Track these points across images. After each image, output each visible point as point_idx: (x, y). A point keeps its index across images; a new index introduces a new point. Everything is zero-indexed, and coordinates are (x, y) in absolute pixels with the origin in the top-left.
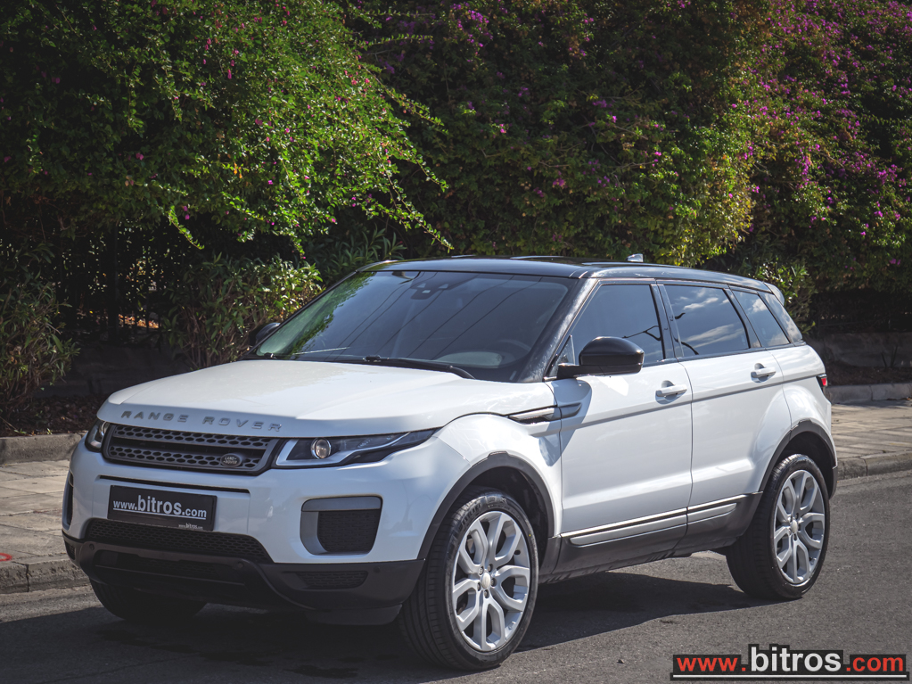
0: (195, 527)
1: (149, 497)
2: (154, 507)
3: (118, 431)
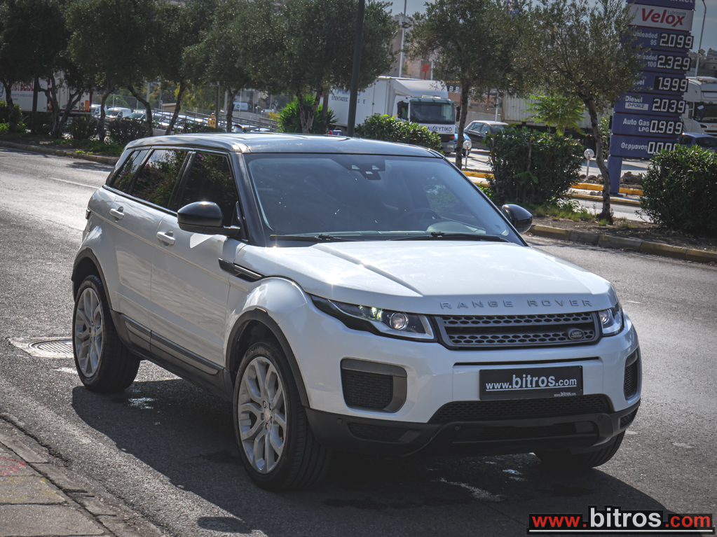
1: (524, 376)
2: (529, 383)
3: (447, 321)
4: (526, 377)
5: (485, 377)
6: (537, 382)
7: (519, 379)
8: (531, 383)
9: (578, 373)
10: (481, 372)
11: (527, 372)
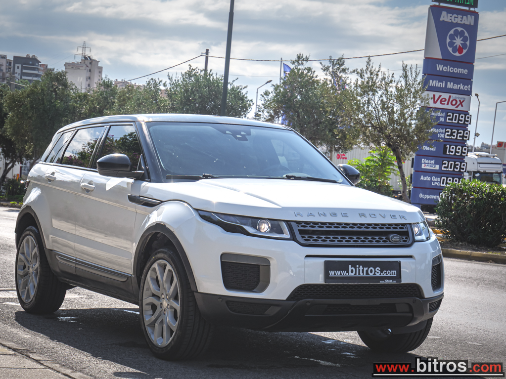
0: (391, 281)
1: (357, 266)
2: (361, 272)
3: (300, 225)
4: (359, 267)
5: (329, 266)
6: (367, 271)
7: (353, 269)
8: (363, 272)
9: (397, 266)
10: (326, 262)
11: (360, 263)
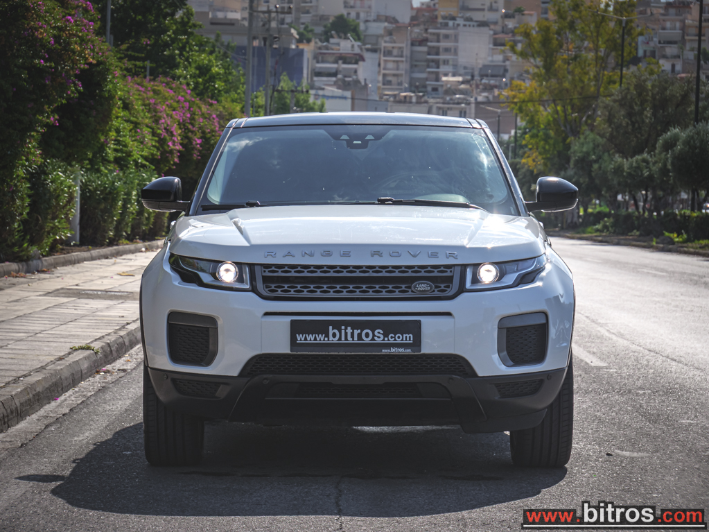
0: (402, 350)
1: (343, 327)
2: (350, 335)
3: (267, 270)
4: (346, 329)
5: (296, 328)
6: (360, 335)
7: (336, 331)
8: (352, 336)
9: (415, 328)
10: (292, 322)
11: (347, 324)
